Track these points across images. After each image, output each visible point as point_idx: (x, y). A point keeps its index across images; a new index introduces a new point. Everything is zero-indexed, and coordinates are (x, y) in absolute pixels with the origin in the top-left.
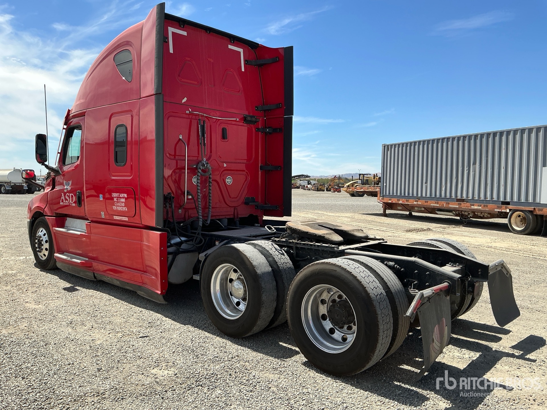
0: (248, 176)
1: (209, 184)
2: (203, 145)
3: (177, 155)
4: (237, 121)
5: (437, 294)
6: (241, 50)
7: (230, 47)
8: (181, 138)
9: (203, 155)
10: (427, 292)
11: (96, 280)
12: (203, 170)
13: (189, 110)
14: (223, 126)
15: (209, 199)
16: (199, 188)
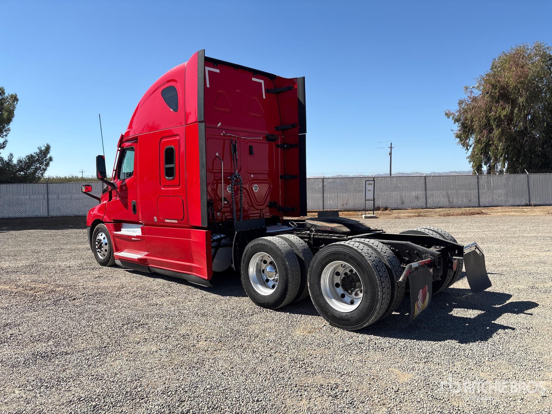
0: (271, 184)
1: (240, 191)
2: (235, 160)
3: (214, 169)
4: (261, 140)
5: (422, 266)
6: (262, 81)
7: (254, 79)
8: (217, 155)
9: (236, 168)
10: (415, 265)
11: (150, 272)
12: (235, 181)
13: (223, 133)
14: (249, 144)
15: (241, 204)
16: (233, 195)
